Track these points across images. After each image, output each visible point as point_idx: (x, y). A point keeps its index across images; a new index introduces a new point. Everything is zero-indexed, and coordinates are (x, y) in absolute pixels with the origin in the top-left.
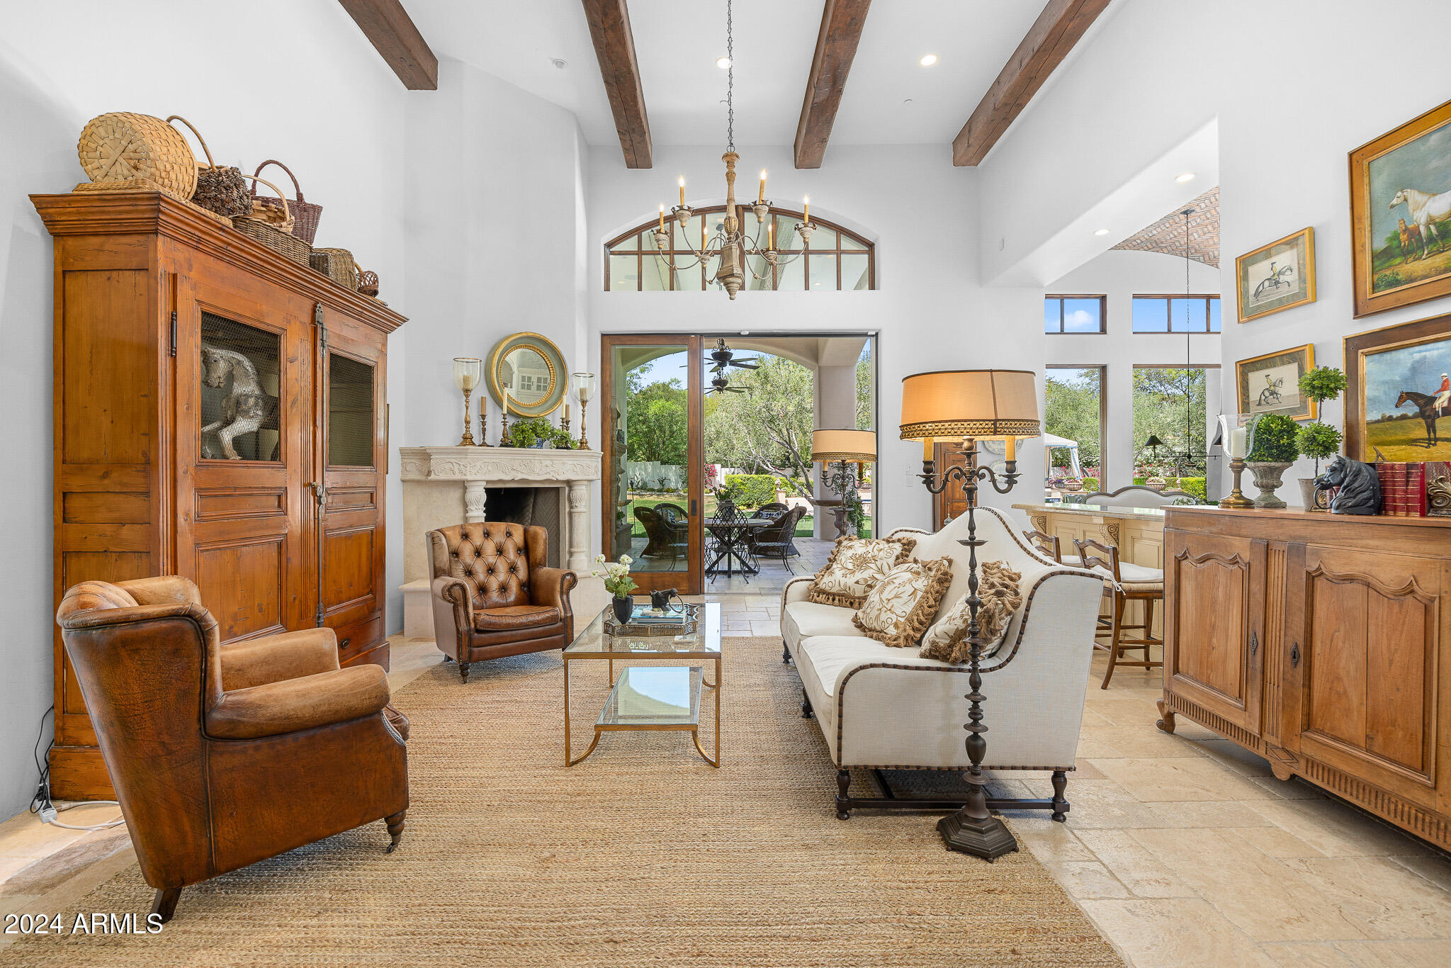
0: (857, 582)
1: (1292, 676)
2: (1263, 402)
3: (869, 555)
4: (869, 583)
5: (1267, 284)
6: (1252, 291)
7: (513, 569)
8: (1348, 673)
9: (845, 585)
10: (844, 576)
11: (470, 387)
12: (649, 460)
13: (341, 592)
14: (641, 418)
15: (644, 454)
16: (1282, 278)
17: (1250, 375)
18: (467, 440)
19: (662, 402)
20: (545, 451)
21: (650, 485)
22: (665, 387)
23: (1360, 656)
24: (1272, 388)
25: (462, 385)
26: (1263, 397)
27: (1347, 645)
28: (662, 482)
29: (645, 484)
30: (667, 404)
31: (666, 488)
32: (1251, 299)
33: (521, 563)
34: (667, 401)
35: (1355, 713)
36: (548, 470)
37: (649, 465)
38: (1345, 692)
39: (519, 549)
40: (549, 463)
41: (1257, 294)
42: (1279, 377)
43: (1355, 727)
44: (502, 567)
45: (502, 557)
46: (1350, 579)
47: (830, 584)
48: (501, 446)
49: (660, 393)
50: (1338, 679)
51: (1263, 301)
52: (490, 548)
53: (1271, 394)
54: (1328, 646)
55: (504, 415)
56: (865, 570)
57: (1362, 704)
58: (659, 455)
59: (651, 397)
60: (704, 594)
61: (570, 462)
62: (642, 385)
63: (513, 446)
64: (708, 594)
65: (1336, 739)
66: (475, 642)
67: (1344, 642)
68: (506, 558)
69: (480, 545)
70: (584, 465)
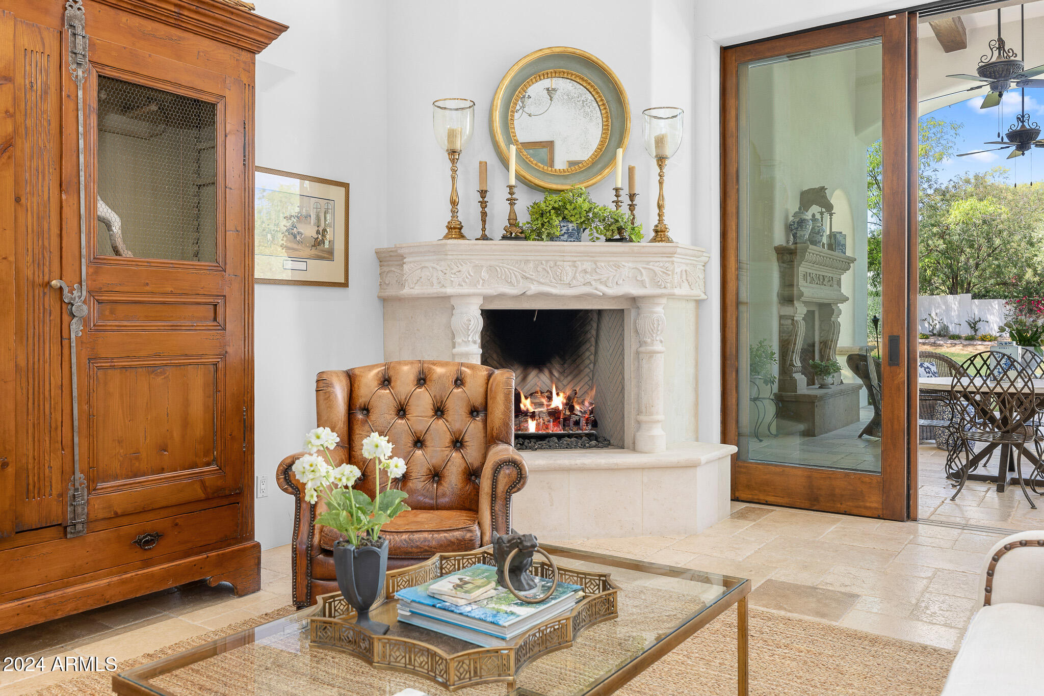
7: (459, 442)
11: (458, 146)
12: (953, 291)
13: (137, 459)
14: (935, 230)
15: (944, 283)
18: (455, 230)
19: (973, 201)
20: (584, 245)
21: (953, 329)
22: (979, 180)
25: (446, 145)
28: (973, 325)
29: (945, 328)
30: (980, 205)
31: (981, 333)
33: (474, 434)
34: (981, 200)
36: (588, 277)
37: (954, 301)
39: (472, 410)
40: (588, 266)
45: (441, 421)
48: (504, 238)
49: (970, 188)
52: (422, 404)
55: (511, 187)
58: (969, 284)
59: (954, 197)
60: (915, 520)
61: (630, 265)
62: (940, 181)
63: (526, 238)
64: (928, 521)
66: (318, 571)
68: (447, 421)
69: (406, 399)
70: (657, 269)
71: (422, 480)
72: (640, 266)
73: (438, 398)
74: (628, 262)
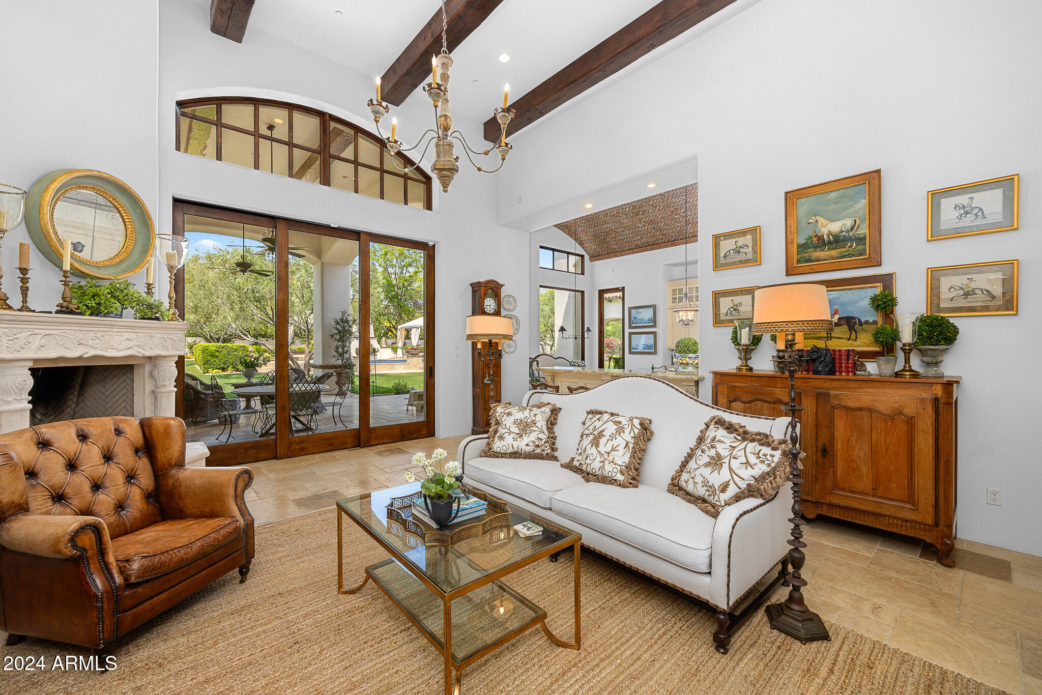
0: (527, 445)
1: (823, 462)
2: (729, 314)
3: (529, 421)
4: (537, 443)
5: (732, 252)
6: (722, 254)
7: (130, 477)
8: (860, 457)
9: (518, 447)
10: (514, 439)
16: (741, 250)
17: (721, 299)
18: (2, 301)
23: (866, 448)
24: (735, 307)
26: (729, 312)
27: (858, 443)
32: (722, 259)
33: (143, 466)
35: (865, 478)
38: (858, 468)
39: (137, 451)
41: (725, 256)
42: (740, 301)
43: (866, 484)
44: (115, 474)
45: (113, 465)
46: (861, 409)
47: (504, 448)
48: (59, 312)
50: (853, 461)
51: (729, 260)
52: (91, 455)
53: (735, 310)
54: (846, 445)
56: (530, 433)
57: (869, 473)
63: (81, 314)
65: (852, 492)
67: (856, 442)
68: (119, 464)
69: (75, 454)
70: (176, 339)
71: (112, 514)
72: (165, 336)
73: (105, 448)
74: (157, 333)
